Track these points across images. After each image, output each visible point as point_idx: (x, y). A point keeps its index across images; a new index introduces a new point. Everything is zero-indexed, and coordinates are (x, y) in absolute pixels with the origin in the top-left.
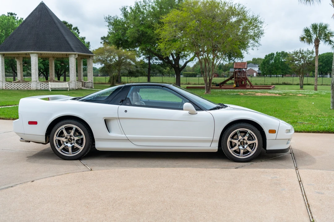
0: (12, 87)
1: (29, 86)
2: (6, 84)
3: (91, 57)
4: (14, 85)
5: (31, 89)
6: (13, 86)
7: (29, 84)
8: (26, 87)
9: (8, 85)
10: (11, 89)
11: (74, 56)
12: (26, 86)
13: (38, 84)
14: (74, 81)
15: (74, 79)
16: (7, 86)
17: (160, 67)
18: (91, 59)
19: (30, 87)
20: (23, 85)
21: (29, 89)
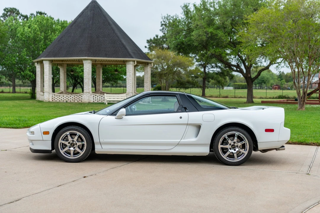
0: (60, 100)
1: (80, 98)
2: (53, 95)
3: (149, 65)
4: (62, 96)
5: (83, 101)
6: (61, 98)
7: (80, 95)
8: (77, 100)
9: (56, 97)
10: (59, 101)
11: (132, 62)
12: (77, 98)
13: (91, 96)
14: (131, 93)
15: (132, 90)
16: (54, 98)
17: (219, 77)
18: (149, 67)
19: (82, 99)
20: (73, 97)
21: (80, 102)
